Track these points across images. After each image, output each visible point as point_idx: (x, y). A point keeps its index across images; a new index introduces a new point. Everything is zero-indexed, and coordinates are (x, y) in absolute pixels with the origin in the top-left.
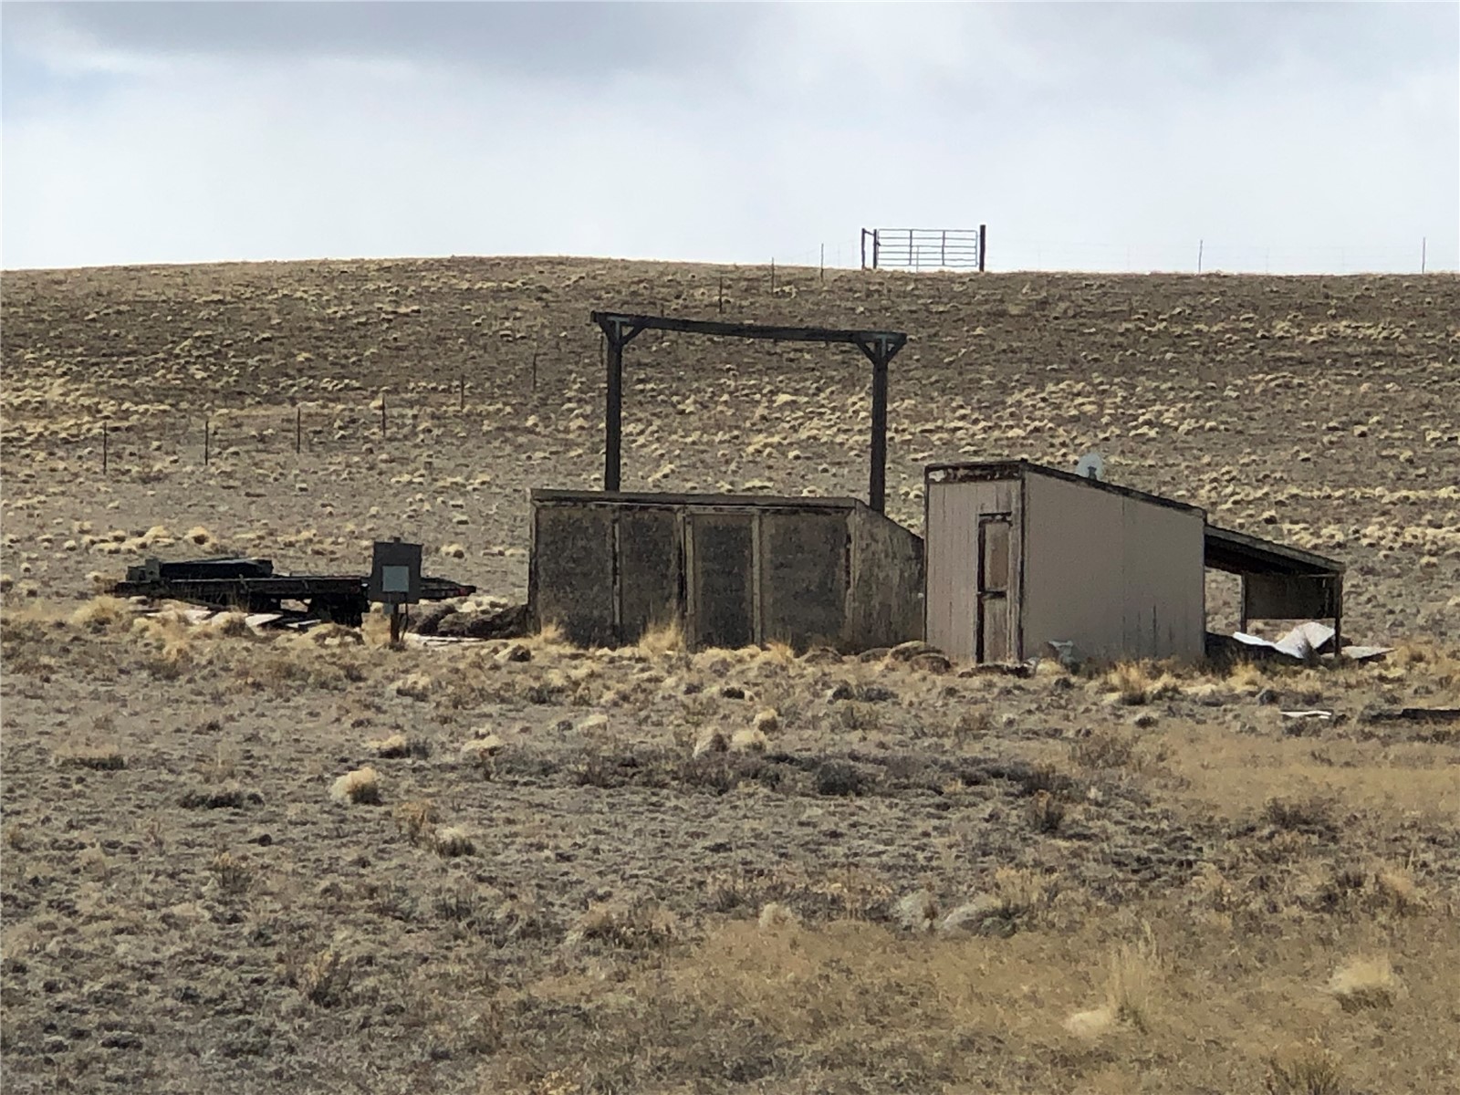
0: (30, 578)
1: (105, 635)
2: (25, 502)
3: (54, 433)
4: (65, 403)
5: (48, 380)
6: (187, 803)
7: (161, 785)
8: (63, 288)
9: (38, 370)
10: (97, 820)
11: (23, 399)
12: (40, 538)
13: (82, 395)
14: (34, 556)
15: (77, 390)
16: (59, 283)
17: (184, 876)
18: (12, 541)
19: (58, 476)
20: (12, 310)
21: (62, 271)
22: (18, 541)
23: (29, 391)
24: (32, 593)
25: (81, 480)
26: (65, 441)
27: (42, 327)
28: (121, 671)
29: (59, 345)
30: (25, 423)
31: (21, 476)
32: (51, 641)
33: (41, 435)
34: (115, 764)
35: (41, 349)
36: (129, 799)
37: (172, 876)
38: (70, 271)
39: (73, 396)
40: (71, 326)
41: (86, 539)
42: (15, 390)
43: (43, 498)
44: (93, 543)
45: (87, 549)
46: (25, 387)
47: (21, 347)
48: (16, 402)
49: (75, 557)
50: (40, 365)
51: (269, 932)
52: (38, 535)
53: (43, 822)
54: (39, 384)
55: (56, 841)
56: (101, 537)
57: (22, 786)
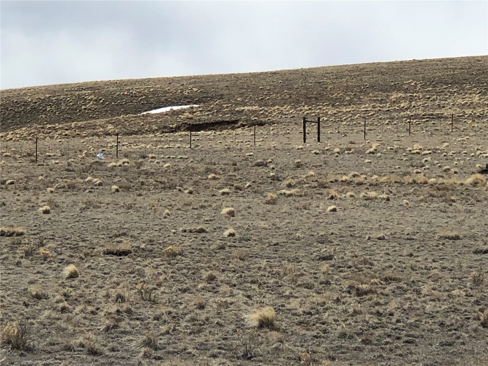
0: (457, 167)
1: (477, 187)
2: (461, 139)
3: (475, 113)
4: (479, 103)
5: (474, 95)
6: (476, 252)
7: (470, 245)
8: (481, 62)
9: (470, 92)
10: (444, 258)
11: (465, 102)
12: (463, 153)
13: (485, 100)
14: (460, 159)
15: (484, 98)
16: (480, 61)
17: (464, 279)
18: (453, 153)
19: (474, 129)
20: (463, 71)
21: (481, 56)
22: (455, 153)
23: (467, 99)
24: (455, 173)
25: (482, 130)
26: (479, 116)
27: (473, 76)
28: (478, 201)
29: (478, 83)
30: (465, 110)
31: (462, 129)
32: (458, 190)
33: (471, 114)
34: (457, 238)
35: (472, 84)
36: (457, 251)
37: (460, 279)
38: (483, 56)
39: (482, 100)
40: (483, 76)
41: (479, 152)
42: (463, 98)
43: (468, 137)
44: (481, 154)
45: (478, 156)
46: (466, 98)
47: (465, 83)
48: (463, 103)
49: (474, 159)
50: (472, 90)
51: (480, 301)
52: (462, 151)
53: (425, 260)
54: (471, 96)
55: (427, 267)
56: (484, 152)
57: (423, 246)
